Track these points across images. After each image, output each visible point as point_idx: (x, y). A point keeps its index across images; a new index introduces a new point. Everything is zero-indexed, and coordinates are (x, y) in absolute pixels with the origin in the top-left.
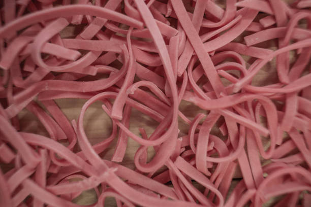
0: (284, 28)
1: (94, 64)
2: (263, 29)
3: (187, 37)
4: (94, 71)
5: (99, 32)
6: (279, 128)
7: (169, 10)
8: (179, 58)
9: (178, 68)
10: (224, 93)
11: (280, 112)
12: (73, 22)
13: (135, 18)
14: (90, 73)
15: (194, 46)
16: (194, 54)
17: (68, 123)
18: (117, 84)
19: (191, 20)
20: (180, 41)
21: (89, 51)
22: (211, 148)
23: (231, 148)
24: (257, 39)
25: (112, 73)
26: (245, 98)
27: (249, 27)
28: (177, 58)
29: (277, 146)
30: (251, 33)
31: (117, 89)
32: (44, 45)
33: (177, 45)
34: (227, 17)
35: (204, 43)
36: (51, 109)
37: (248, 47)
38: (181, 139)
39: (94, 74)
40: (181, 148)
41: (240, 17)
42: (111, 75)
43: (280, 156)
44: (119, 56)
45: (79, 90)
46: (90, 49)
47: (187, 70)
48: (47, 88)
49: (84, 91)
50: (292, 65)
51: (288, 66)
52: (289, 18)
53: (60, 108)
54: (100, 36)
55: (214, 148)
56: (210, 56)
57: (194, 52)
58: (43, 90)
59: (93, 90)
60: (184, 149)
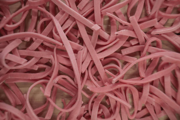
0: (144, 46)
1: (37, 64)
2: (131, 46)
3: (88, 51)
4: (36, 68)
5: (40, 46)
6: (140, 101)
7: (79, 35)
8: (83, 63)
9: (81, 69)
10: (108, 82)
11: (140, 93)
12: (25, 40)
13: (58, 41)
14: (34, 69)
15: (92, 56)
16: (92, 60)
17: (22, 95)
18: (49, 75)
19: (91, 41)
20: (83, 53)
21: (34, 57)
22: (100, 113)
23: (112, 113)
24: (128, 51)
25: (47, 69)
26: (119, 86)
27: (124, 44)
28: (81, 63)
29: (138, 111)
30: (125, 47)
31: (49, 78)
32: (7, 55)
33: (81, 56)
34: (111, 39)
35: (97, 53)
36: (13, 88)
37: (123, 56)
38: (84, 107)
39: (36, 69)
40: (84, 111)
41: (118, 39)
42: (46, 70)
43: (140, 117)
44: (50, 60)
45: (28, 78)
46: (34, 56)
47: (88, 69)
48: (9, 78)
49: (31, 79)
50: (148, 66)
51: (145, 67)
52: (146, 40)
53: (18, 87)
54: (40, 49)
55: (102, 112)
56: (101, 61)
57: (92, 59)
58: (7, 78)
59: (35, 78)
60: (86, 112)
